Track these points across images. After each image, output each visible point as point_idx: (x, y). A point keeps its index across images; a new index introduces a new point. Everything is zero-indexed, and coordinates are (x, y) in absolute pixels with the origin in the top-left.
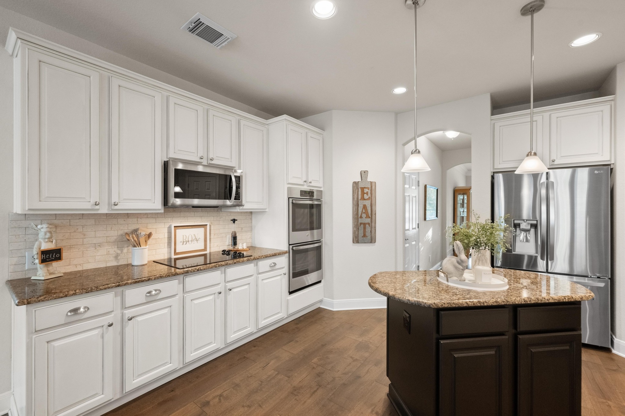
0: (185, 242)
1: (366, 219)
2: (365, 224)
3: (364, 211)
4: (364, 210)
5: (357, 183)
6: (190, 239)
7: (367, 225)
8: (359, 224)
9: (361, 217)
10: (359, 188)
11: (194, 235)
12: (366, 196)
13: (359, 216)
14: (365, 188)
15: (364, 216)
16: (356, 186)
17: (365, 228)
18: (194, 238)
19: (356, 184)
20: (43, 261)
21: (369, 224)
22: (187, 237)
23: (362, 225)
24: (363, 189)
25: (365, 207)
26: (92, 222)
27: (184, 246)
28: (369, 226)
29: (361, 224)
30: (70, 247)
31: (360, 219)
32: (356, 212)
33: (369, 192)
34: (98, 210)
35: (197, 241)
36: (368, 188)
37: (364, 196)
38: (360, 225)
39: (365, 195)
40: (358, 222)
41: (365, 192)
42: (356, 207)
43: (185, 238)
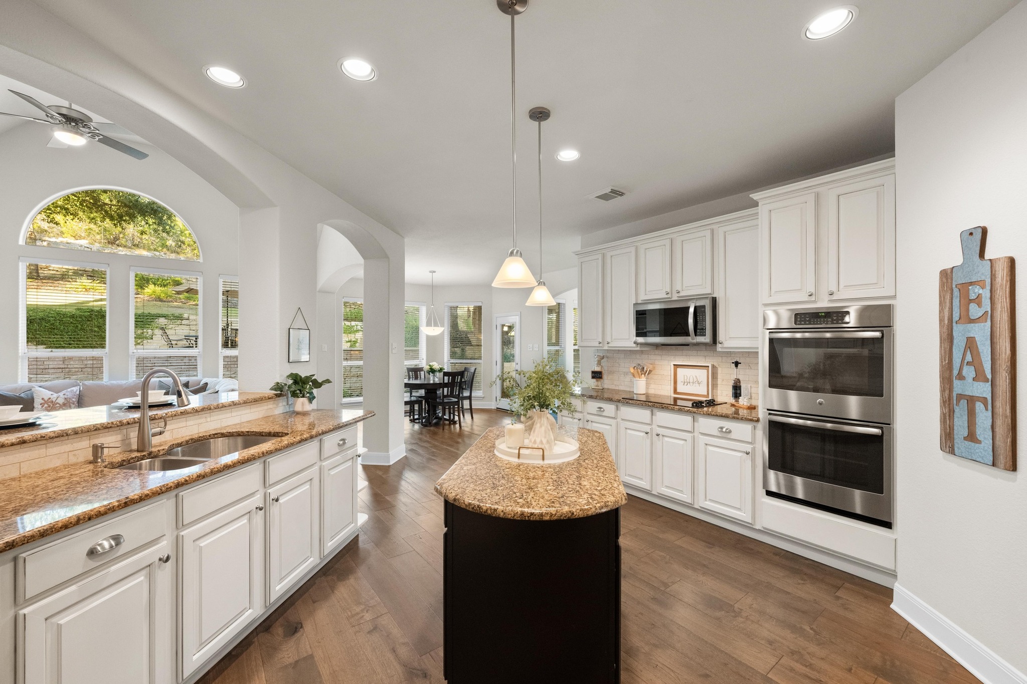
0: (686, 383)
1: (976, 384)
2: (971, 401)
3: (969, 358)
4: (969, 353)
5: (949, 271)
6: (691, 381)
7: (979, 406)
8: (955, 398)
9: (960, 377)
10: (954, 286)
11: (696, 376)
12: (975, 311)
13: (955, 372)
14: (971, 284)
15: (969, 372)
16: (947, 282)
17: (971, 414)
18: (695, 380)
19: (946, 276)
20: (593, 377)
21: (984, 400)
22: (688, 378)
23: (964, 403)
24: (965, 287)
25: (971, 344)
26: (622, 356)
27: (685, 386)
28: (987, 409)
29: (960, 397)
30: (611, 373)
31: (956, 383)
32: (947, 359)
33: (986, 294)
34: (602, 347)
35: (699, 384)
36: (980, 283)
37: (968, 310)
38: (958, 401)
39: (973, 307)
40: (951, 390)
41: (973, 296)
42: (947, 345)
43: (686, 379)
